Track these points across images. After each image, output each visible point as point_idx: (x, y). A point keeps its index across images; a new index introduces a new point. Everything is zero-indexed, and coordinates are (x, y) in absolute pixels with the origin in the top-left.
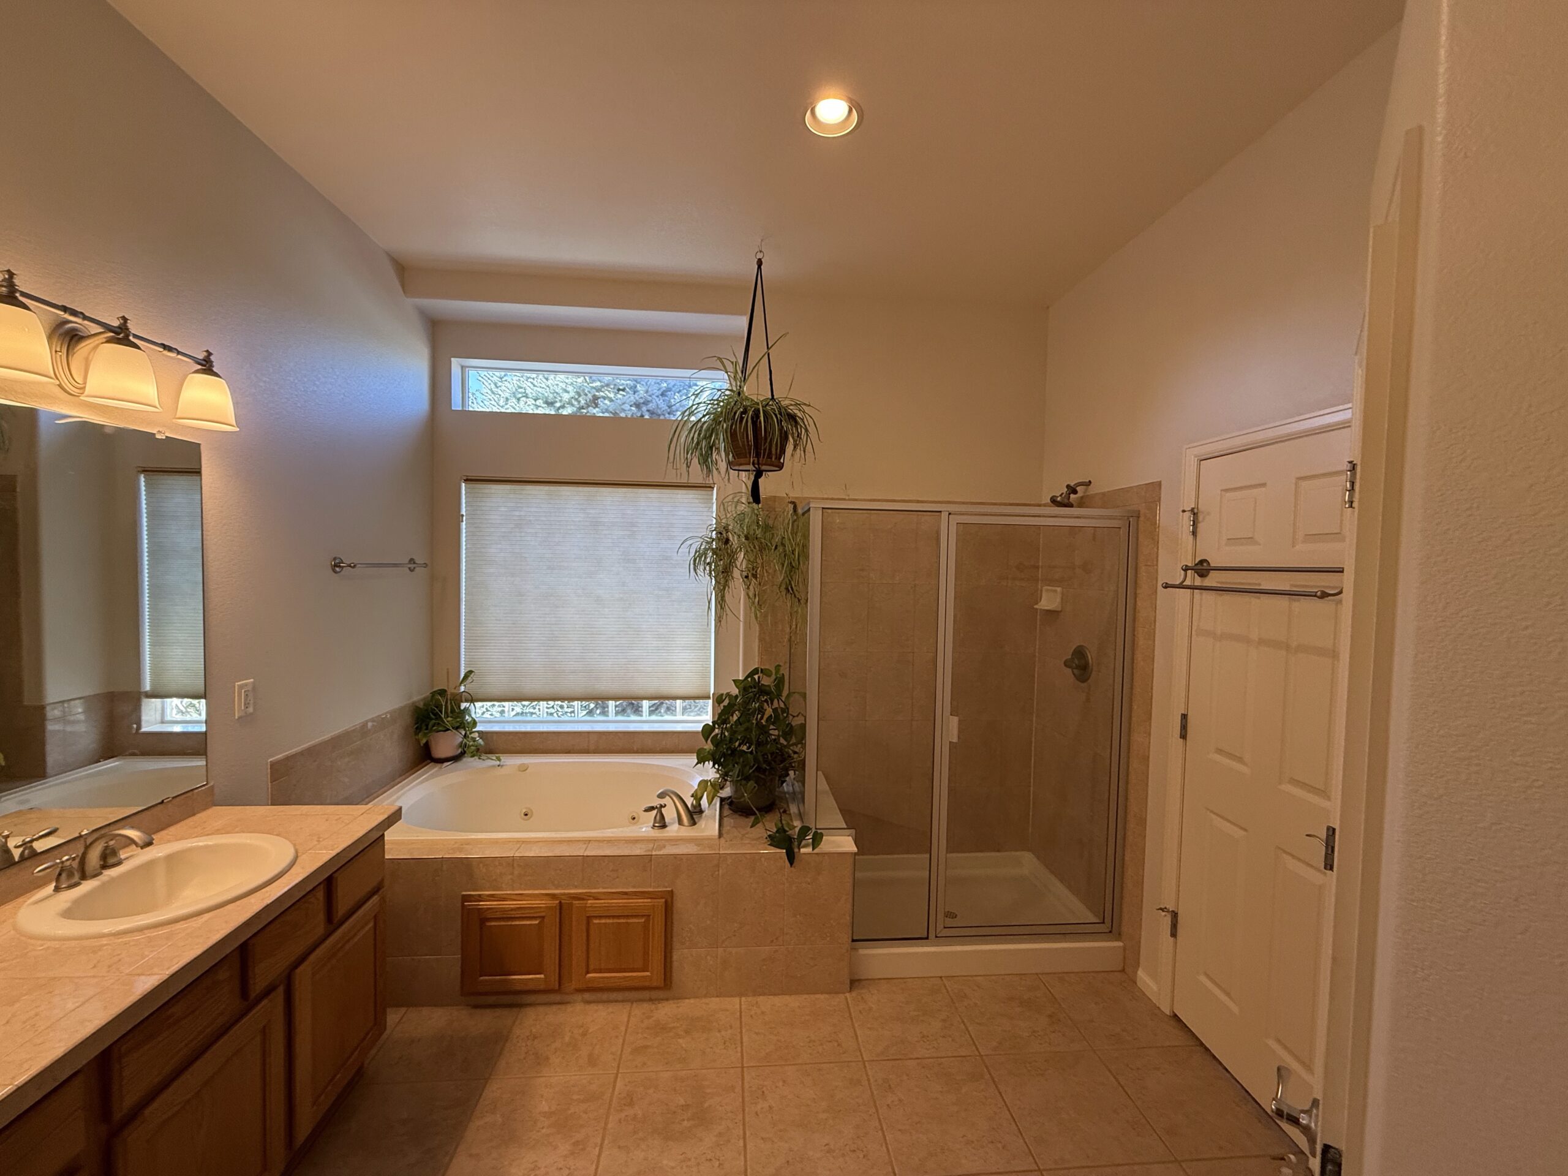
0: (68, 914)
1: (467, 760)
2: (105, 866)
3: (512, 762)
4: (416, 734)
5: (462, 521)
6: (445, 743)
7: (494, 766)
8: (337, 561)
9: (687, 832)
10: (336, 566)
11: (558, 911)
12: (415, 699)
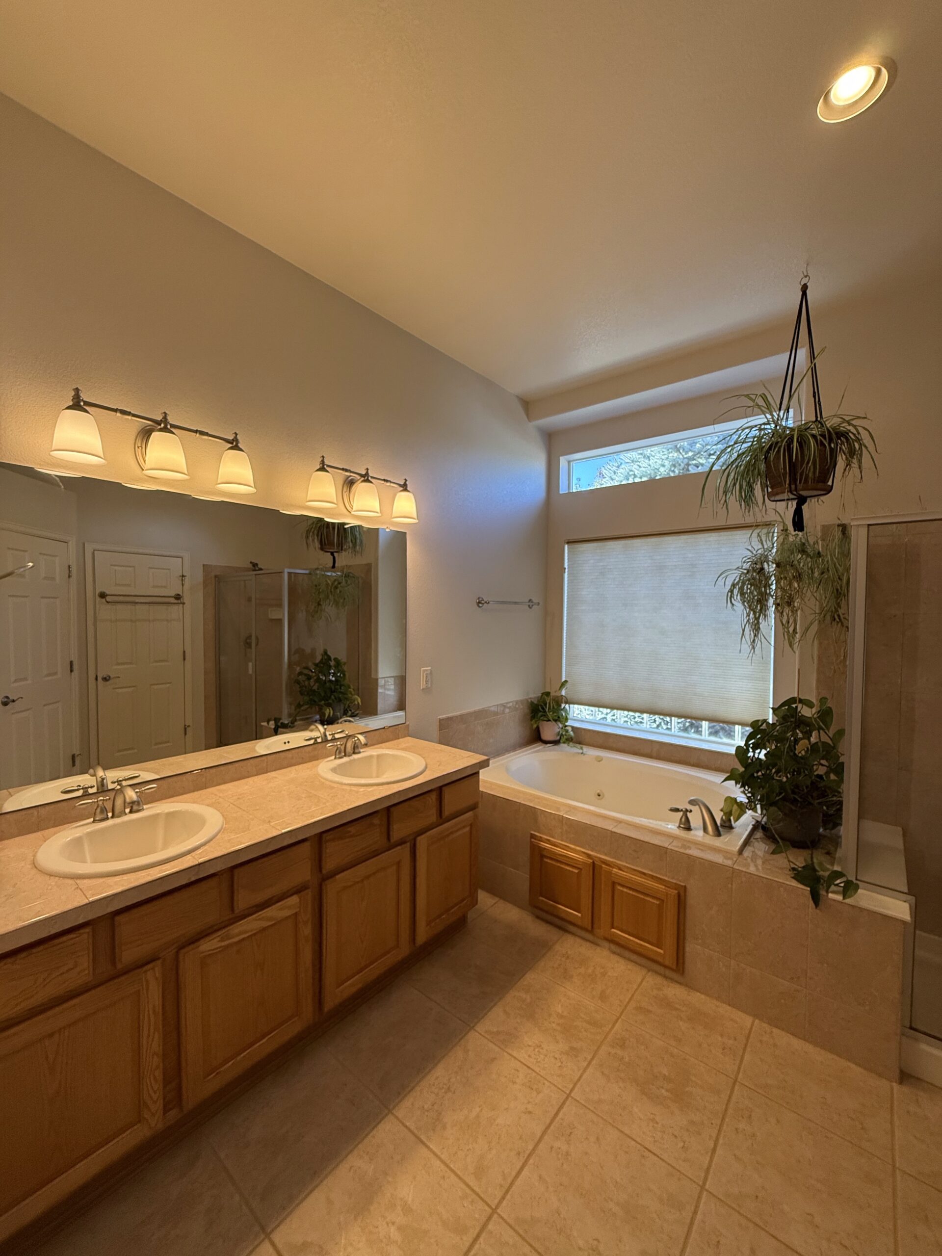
0: (334, 770)
1: (564, 746)
2: (354, 753)
3: (592, 752)
4: (531, 720)
5: (565, 572)
6: (549, 731)
7: (578, 753)
8: (480, 599)
9: (711, 840)
10: (479, 602)
11: (591, 868)
12: (532, 696)
